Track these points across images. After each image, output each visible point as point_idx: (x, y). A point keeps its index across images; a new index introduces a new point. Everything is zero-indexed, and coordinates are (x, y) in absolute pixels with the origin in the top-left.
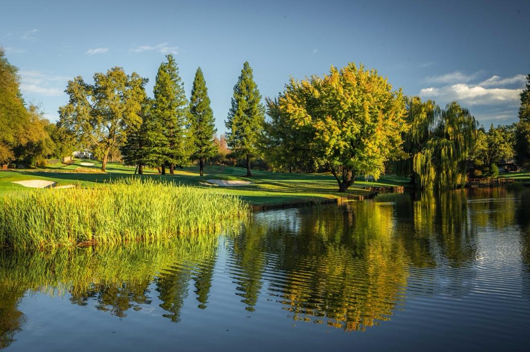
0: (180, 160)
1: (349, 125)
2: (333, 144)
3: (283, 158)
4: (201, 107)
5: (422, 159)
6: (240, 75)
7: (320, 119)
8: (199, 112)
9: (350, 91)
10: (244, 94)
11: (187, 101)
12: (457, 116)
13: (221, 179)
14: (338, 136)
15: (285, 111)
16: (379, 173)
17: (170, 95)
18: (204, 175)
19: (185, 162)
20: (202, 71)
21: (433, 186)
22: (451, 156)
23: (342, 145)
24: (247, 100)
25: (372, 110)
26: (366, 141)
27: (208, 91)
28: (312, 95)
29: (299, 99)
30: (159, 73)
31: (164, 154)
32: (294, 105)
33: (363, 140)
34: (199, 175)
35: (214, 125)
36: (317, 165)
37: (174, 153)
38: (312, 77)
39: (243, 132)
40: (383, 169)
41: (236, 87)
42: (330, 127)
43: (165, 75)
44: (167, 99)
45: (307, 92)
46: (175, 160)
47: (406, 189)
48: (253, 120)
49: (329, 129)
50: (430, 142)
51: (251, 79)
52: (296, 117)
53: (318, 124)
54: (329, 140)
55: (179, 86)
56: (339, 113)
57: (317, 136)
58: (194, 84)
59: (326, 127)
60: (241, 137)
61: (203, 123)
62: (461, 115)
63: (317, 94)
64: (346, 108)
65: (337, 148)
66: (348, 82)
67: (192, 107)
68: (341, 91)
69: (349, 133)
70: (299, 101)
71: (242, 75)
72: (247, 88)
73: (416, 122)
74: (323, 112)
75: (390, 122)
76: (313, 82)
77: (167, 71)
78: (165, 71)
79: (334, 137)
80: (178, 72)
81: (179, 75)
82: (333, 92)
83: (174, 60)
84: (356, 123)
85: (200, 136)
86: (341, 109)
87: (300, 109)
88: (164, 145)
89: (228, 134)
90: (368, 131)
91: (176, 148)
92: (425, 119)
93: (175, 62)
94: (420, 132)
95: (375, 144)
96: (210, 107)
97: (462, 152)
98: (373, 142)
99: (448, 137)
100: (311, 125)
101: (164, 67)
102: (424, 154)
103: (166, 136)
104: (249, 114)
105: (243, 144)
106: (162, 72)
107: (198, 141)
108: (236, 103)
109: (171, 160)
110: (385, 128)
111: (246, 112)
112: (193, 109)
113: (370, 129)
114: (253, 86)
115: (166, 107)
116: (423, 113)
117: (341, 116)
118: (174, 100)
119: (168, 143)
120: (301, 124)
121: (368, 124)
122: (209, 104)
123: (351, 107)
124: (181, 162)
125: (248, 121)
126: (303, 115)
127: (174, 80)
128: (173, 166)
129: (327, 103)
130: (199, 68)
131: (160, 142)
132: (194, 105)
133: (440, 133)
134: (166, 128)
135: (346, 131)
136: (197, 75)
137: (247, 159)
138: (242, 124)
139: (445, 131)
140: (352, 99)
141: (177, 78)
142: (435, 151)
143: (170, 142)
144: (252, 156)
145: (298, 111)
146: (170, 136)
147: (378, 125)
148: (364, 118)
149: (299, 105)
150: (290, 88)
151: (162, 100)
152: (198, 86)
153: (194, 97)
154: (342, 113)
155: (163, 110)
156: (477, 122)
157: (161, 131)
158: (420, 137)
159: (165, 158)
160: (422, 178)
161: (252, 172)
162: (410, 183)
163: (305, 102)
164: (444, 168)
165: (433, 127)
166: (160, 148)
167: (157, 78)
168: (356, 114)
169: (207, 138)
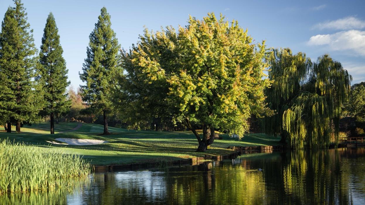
0: (27, 116)
1: (204, 80)
2: (188, 100)
3: (137, 114)
4: (52, 57)
5: (292, 116)
6: (97, 22)
7: (174, 73)
8: (49, 62)
9: (206, 43)
10: (101, 43)
11: (36, 50)
12: (329, 69)
13: (71, 137)
14: (193, 91)
15: (137, 64)
16: (243, 131)
17: (17, 43)
18: (55, 133)
19: (33, 118)
20: (54, 17)
21: (304, 145)
22: (323, 113)
23: (197, 101)
24: (104, 50)
25: (228, 65)
26: (223, 97)
27: (60, 39)
28: (167, 47)
29: (152, 51)
30: (6, 19)
31: (9, 109)
32: (146, 58)
33: (220, 96)
34: (49, 133)
35: (66, 78)
36: (175, 123)
37: (21, 108)
38: (167, 28)
39: (99, 85)
40: (248, 126)
41: (92, 35)
42: (185, 82)
43: (12, 21)
44: (14, 48)
45: (161, 43)
46: (22, 117)
47: (275, 149)
48: (111, 72)
49: (184, 84)
50: (300, 97)
51: (108, 26)
52: (149, 71)
53: (173, 79)
54: (184, 96)
55: (28, 34)
56: (195, 67)
57: (171, 91)
58: (45, 31)
59: (180, 82)
60: (97, 91)
61: (55, 75)
62: (332, 69)
63: (172, 46)
64: (201, 61)
65: (192, 104)
66: (204, 34)
67: (42, 57)
68: (196, 43)
69: (204, 89)
70: (152, 54)
71: (99, 22)
72: (105, 36)
73: (286, 76)
74: (178, 66)
75: (248, 77)
76: (169, 34)
77: (15, 17)
78: (12, 17)
79: (189, 93)
80: (27, 18)
81: (28, 22)
82: (189, 44)
83: (23, 4)
84: (212, 78)
85: (51, 89)
86: (197, 63)
87: (153, 62)
88: (10, 99)
89: (83, 87)
90: (225, 87)
91: (23, 102)
92: (295, 72)
93: (23, 6)
94: (290, 87)
95: (232, 100)
96: (62, 57)
97: (335, 109)
98: (230, 98)
99: (319, 92)
100: (165, 79)
101: (11, 12)
102: (294, 111)
103: (12, 89)
104: (106, 65)
105: (100, 98)
106: (9, 18)
107: (49, 95)
108: (92, 53)
109: (17, 116)
110: (243, 83)
111: (103, 62)
112: (44, 59)
113: (227, 84)
114: (111, 34)
115: (13, 56)
116: (292, 67)
117: (196, 70)
118: (21, 49)
119: (14, 97)
120: (154, 78)
121: (225, 79)
122: (62, 53)
123: (206, 60)
124: (28, 118)
125: (105, 73)
126: (156, 69)
127: (22, 26)
128: (19, 123)
129: (183, 56)
130: (51, 14)
131: (5, 96)
132: (45, 54)
133: (311, 88)
134: (13, 80)
135: (202, 86)
136: (48, 21)
137: (104, 115)
138: (98, 76)
139: (316, 86)
140: (208, 52)
141: (26, 24)
142: (306, 108)
143: (16, 95)
144: (109, 112)
145: (150, 65)
146: (17, 89)
147: (235, 80)
148: (221, 72)
149: (151, 57)
150: (143, 39)
151: (8, 48)
152: (49, 33)
153: (45, 45)
154: (197, 67)
155: (9, 60)
156: (351, 76)
157: (7, 84)
158: (291, 93)
159: (11, 114)
160: (292, 137)
161: (110, 129)
162: (280, 142)
163: (160, 55)
164: (315, 125)
165: (305, 81)
166: (5, 103)
167: (3, 24)
168: (213, 69)
169: (59, 92)
